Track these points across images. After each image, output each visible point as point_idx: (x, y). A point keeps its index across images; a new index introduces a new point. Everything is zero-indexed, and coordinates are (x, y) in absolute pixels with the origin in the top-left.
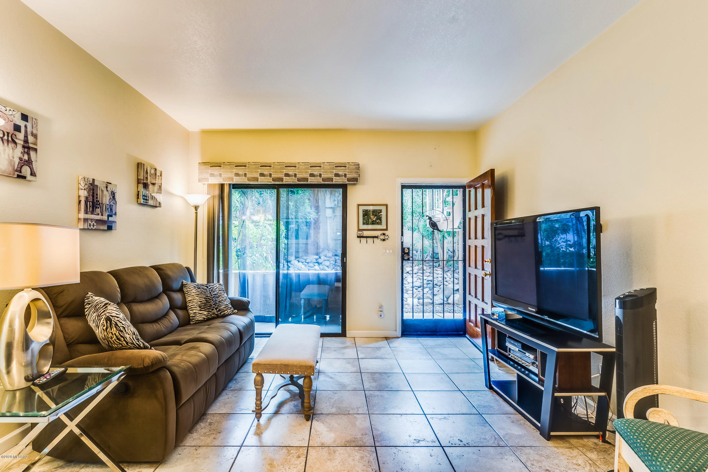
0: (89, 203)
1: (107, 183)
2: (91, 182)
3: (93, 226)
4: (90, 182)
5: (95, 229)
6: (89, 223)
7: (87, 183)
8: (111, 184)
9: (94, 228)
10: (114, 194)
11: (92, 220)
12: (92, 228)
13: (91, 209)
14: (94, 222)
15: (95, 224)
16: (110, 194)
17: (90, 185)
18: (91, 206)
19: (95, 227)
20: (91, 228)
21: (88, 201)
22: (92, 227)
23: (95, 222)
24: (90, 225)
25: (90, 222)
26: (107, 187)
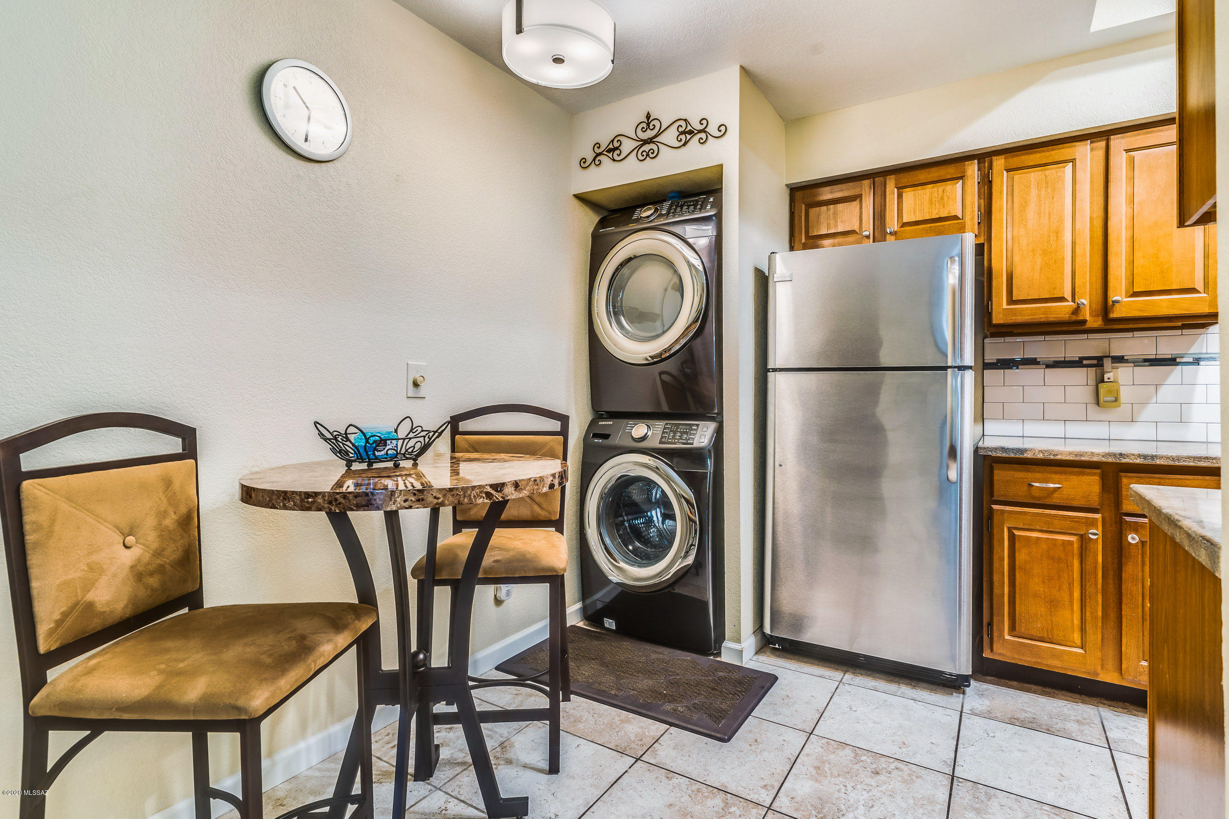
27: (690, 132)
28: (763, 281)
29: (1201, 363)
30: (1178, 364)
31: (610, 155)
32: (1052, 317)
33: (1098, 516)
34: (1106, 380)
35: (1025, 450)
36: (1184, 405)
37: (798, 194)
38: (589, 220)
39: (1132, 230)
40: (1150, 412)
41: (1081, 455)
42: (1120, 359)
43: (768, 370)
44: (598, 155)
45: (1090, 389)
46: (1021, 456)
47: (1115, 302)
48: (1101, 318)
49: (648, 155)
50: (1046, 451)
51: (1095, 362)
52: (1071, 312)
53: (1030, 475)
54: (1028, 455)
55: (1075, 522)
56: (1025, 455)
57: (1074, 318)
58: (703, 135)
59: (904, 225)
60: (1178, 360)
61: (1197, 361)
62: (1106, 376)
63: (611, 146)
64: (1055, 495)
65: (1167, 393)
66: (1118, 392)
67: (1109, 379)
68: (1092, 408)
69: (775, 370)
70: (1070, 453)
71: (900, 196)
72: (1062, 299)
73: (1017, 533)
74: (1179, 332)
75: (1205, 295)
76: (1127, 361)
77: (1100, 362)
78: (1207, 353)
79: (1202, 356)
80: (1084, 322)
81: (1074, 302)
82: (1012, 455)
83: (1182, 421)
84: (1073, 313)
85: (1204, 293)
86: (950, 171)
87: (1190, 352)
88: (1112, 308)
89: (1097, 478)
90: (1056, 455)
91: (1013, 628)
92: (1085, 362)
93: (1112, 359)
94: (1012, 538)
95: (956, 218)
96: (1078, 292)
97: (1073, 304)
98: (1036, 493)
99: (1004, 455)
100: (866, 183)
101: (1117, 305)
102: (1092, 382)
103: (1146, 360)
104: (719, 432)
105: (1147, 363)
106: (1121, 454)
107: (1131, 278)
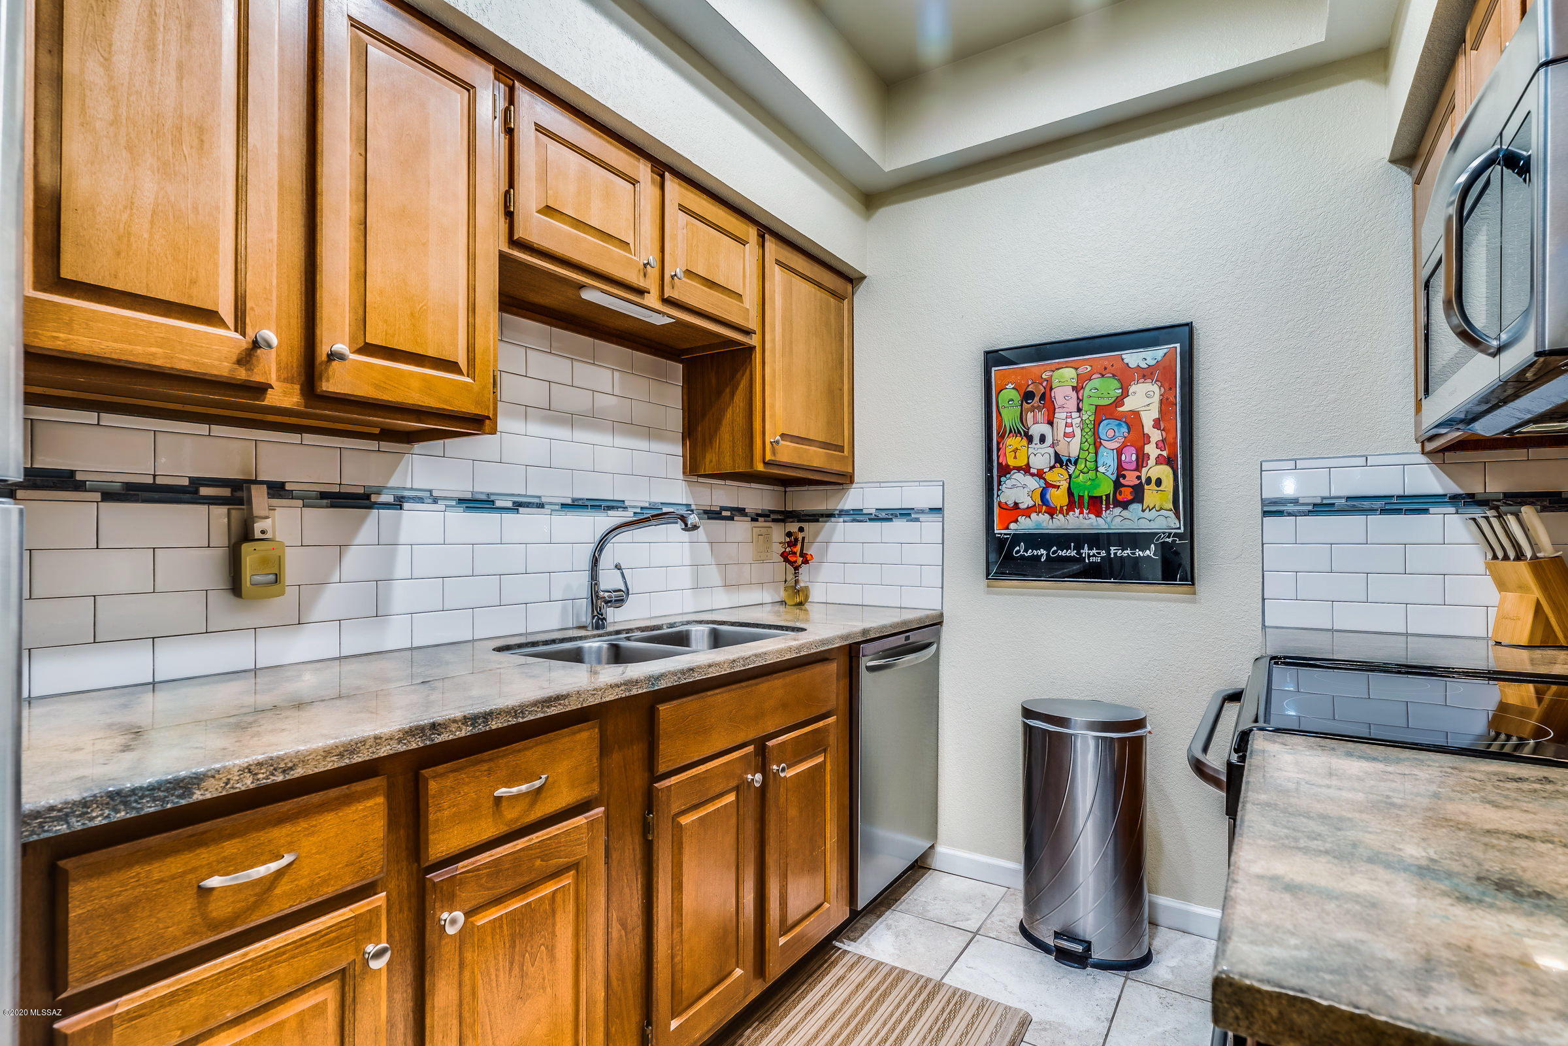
29: (406, 505)
30: (372, 506)
32: (184, 362)
33: (379, 899)
34: (258, 535)
35: (197, 780)
36: (381, 582)
39: (362, 205)
40: (330, 601)
41: (352, 752)
42: (277, 490)
45: (218, 555)
46: (183, 802)
47: (333, 356)
48: (297, 387)
50: (260, 764)
51: (225, 492)
52: (235, 358)
53: (205, 855)
54: (206, 791)
55: (330, 943)
56: (198, 796)
57: (242, 374)
60: (374, 498)
61: (398, 503)
62: (258, 526)
64: (278, 891)
65: (356, 561)
66: (280, 561)
67: (263, 532)
68: (220, 600)
70: (327, 753)
72: (209, 316)
74: (373, 445)
75: (469, 380)
76: (290, 495)
77: (238, 494)
78: (412, 489)
79: (406, 493)
80: (261, 389)
81: (244, 334)
82: (150, 808)
83: (379, 613)
84: (239, 362)
85: (468, 376)
87: (390, 485)
88: (326, 369)
89: (380, 800)
90: (291, 769)
92: (204, 491)
93: (268, 488)
96: (252, 309)
97: (238, 336)
98: (219, 909)
101: (336, 364)
102: (220, 538)
103: (323, 495)
105: (325, 502)
106: (434, 726)
107: (361, 312)
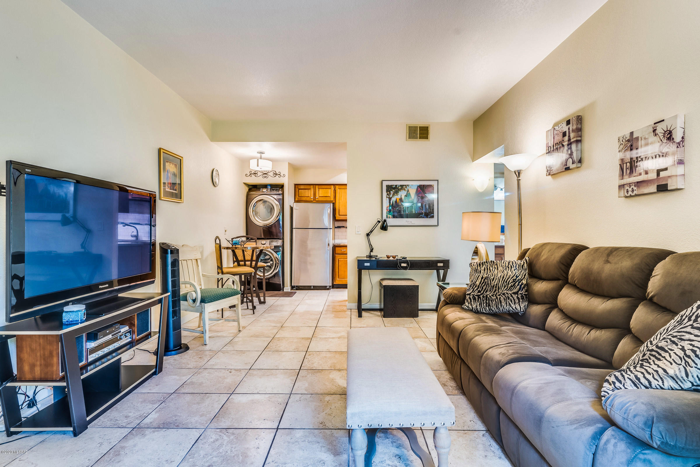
0: (625, 165)
1: (655, 124)
2: (628, 138)
3: (633, 191)
4: (626, 139)
5: (636, 195)
6: (626, 189)
7: (622, 142)
8: (663, 120)
9: (634, 194)
10: (670, 132)
11: (630, 185)
12: (631, 195)
13: (628, 171)
14: (633, 187)
15: (635, 188)
16: (661, 137)
17: (626, 143)
18: (628, 168)
19: (635, 192)
20: (629, 195)
21: (623, 164)
22: (630, 193)
23: (635, 186)
24: (628, 192)
25: (628, 188)
26: (654, 131)
27: (276, 174)
28: (292, 209)
31: (255, 175)
35: (341, 244)
37: (297, 186)
38: (247, 189)
43: (293, 228)
44: (251, 174)
49: (265, 177)
53: (340, 249)
54: (341, 245)
58: (279, 175)
59: (319, 197)
63: (255, 173)
64: (345, 252)
69: (294, 228)
71: (319, 190)
73: (339, 259)
82: (338, 245)
86: (328, 187)
91: (338, 277)
94: (338, 260)
95: (329, 197)
98: (342, 252)
99: (337, 245)
100: (312, 186)
104: (283, 242)
